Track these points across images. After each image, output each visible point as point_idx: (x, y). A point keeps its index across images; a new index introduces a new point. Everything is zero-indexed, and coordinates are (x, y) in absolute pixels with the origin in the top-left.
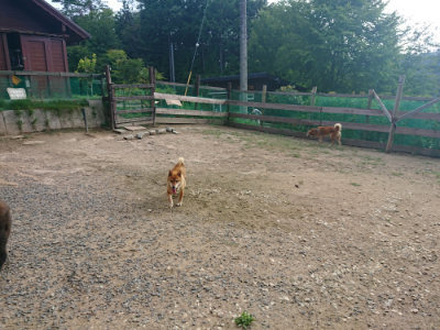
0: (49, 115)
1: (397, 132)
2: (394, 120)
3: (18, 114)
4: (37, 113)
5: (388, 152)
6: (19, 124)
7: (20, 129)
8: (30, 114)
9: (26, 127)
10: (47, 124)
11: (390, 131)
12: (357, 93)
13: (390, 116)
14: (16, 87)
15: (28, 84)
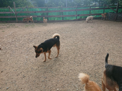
1: (18, 17)
2: (16, 14)
5: (17, 23)
11: (16, 17)
12: (6, 7)
13: (14, 13)
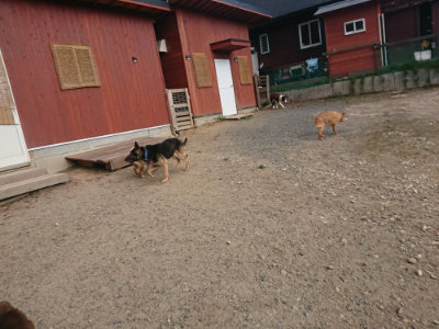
0: (432, 72)
3: (405, 74)
4: (421, 72)
6: (405, 81)
7: (405, 85)
8: (415, 73)
9: (410, 85)
10: (428, 81)
14: (425, 49)
15: (434, 46)
